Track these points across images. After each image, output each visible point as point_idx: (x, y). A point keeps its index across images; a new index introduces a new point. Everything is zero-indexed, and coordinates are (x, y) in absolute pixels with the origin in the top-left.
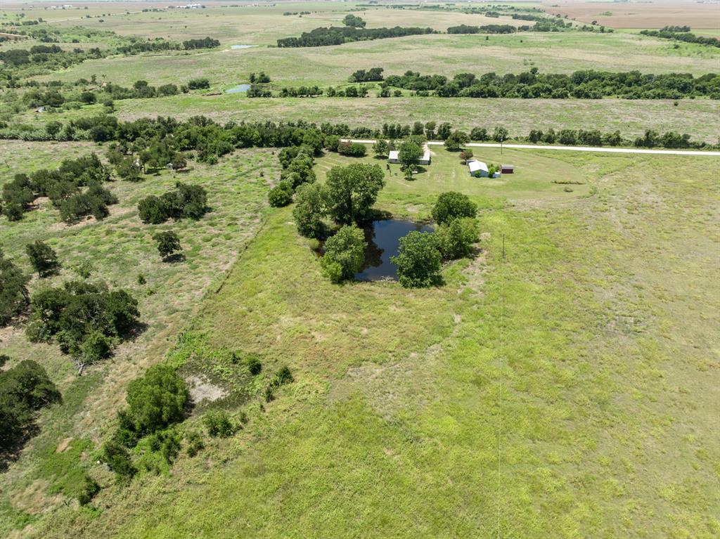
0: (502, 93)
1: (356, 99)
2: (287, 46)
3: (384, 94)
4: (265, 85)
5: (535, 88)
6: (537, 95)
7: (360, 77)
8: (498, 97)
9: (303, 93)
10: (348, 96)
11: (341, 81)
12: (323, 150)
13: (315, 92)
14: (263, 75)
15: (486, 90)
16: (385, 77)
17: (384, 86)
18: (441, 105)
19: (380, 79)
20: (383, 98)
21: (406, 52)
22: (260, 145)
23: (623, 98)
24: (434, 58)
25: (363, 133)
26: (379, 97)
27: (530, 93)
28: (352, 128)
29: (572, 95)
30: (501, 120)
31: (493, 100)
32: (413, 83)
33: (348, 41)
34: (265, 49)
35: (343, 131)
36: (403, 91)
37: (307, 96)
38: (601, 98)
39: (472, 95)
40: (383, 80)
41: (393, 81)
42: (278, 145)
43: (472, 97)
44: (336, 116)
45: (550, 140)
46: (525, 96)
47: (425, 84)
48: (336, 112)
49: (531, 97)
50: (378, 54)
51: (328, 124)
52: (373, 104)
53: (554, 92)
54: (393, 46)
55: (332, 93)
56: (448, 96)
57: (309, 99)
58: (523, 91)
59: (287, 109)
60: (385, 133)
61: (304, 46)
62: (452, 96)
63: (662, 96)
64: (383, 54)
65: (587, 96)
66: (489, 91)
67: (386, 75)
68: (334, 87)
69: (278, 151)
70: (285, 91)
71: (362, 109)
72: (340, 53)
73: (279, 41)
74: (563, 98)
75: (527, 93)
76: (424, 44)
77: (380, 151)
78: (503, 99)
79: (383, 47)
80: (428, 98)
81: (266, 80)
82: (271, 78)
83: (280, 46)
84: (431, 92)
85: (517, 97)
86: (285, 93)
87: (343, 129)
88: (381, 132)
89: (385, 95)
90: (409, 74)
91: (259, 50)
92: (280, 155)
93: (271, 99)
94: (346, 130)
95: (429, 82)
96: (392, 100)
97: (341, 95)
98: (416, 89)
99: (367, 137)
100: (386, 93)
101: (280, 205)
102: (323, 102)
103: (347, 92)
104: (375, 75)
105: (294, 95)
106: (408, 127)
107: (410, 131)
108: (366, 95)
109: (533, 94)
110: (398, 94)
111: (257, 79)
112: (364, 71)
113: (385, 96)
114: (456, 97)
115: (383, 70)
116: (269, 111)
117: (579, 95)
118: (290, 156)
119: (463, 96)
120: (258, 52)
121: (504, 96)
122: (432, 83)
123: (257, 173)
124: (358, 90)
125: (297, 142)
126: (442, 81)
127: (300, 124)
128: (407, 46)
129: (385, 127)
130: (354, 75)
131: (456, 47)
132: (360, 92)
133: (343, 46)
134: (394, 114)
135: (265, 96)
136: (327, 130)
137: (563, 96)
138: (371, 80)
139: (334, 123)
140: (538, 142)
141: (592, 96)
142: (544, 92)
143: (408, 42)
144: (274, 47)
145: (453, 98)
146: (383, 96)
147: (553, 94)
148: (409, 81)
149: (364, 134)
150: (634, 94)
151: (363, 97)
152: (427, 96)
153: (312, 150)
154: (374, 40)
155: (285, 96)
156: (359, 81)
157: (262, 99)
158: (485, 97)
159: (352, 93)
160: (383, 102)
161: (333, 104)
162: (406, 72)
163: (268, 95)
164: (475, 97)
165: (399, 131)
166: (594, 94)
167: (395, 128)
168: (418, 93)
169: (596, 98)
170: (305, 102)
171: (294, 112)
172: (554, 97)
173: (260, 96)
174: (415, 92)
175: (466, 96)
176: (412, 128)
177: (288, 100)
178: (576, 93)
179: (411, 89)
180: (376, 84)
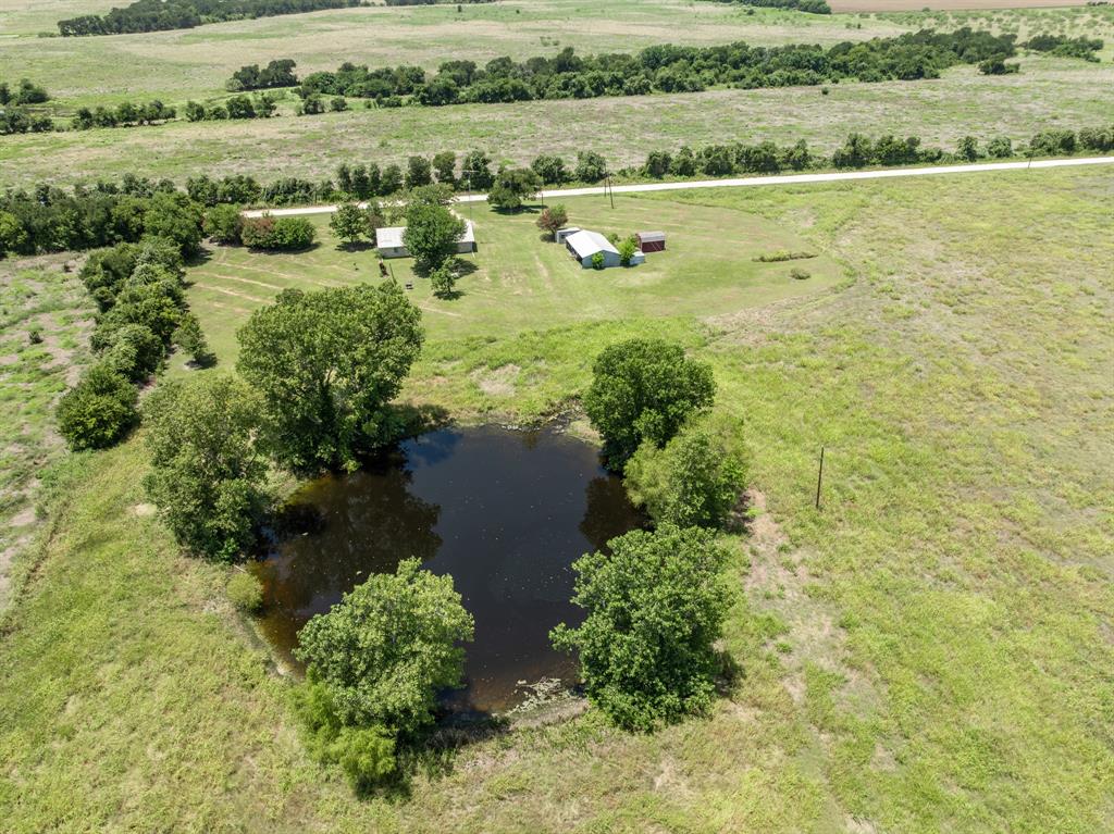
0: (538, 91)
1: (253, 121)
2: (80, 33)
3: (311, 107)
4: (38, 106)
5: (595, 79)
6: (599, 92)
7: (249, 78)
8: (531, 99)
9: (129, 116)
10: (233, 116)
11: (214, 89)
12: (205, 244)
13: (157, 114)
14: (28, 87)
15: (508, 87)
16: (300, 79)
17: (304, 95)
18: (434, 121)
19: (292, 82)
20: (310, 117)
21: (325, 34)
22: (27, 250)
23: (736, 87)
24: (382, 42)
25: (292, 192)
26: (300, 114)
27: (587, 88)
28: (265, 183)
29: (656, 87)
30: (564, 140)
31: (527, 105)
32: (364, 85)
33: (208, 21)
34: (34, 40)
35: (242, 192)
36: (349, 100)
37: (141, 123)
38: (703, 90)
39: (484, 98)
40: (299, 84)
41: (322, 83)
42: (79, 242)
43: (485, 102)
44: (218, 158)
45: (686, 170)
46: (580, 94)
47: (387, 85)
48: (216, 152)
49: (589, 96)
50: (274, 40)
51: (204, 180)
52: (294, 128)
53: (627, 84)
54: (298, 26)
55: (198, 114)
56: (439, 104)
57: (148, 130)
58: (574, 86)
59: (96, 152)
60: (346, 186)
61: (119, 31)
62: (448, 103)
63: (794, 81)
64: (283, 39)
65: (682, 88)
66: (515, 89)
67: (302, 72)
68: (199, 101)
69: (79, 261)
70: (85, 114)
71: (272, 142)
72: (195, 42)
73: (62, 24)
74: (642, 94)
75: (583, 88)
76: (355, 21)
77: (351, 232)
78: (542, 102)
79: (279, 28)
80: (401, 110)
81: (40, 98)
82: (50, 92)
83: (65, 34)
84: (405, 99)
85: (566, 96)
86: (86, 119)
87: (243, 188)
88: (336, 187)
89: (313, 109)
90: (348, 68)
91: (20, 42)
92: (86, 273)
93: (54, 134)
94: (250, 188)
95: (394, 80)
96: (329, 118)
97: (218, 115)
98: (373, 95)
99: (306, 201)
100: (315, 105)
101: (101, 444)
102: (179, 134)
103: (231, 108)
104: (281, 75)
105: (109, 122)
106: (394, 170)
107: (401, 178)
108: (274, 113)
109: (593, 89)
110: (339, 107)
111: (15, 96)
112: (256, 66)
113: (315, 112)
114: (455, 103)
115: (294, 65)
116: (48, 163)
117: (667, 86)
118: (114, 274)
119: (467, 101)
120: (18, 46)
121: (542, 96)
122: (399, 82)
123: (21, 334)
124: (253, 104)
125: (131, 233)
126: (418, 77)
127: (131, 185)
128: (324, 26)
129: (344, 173)
130: (237, 76)
131: (414, 24)
132: (259, 108)
133: (199, 30)
134: (345, 145)
135: (37, 129)
136: (205, 194)
137: (642, 90)
138: (274, 86)
139: (217, 175)
140: (665, 176)
141: (688, 86)
142: (611, 84)
143: (322, 19)
144: (52, 36)
145: (452, 107)
146: (308, 112)
147: (625, 87)
148: (352, 82)
149: (297, 194)
150: (753, 80)
151: (268, 117)
152: (399, 105)
153: (175, 251)
154: (259, 19)
155: (87, 126)
156: (249, 88)
157: (30, 137)
158: (509, 101)
159: (242, 111)
160: (313, 123)
161: (205, 136)
162: (340, 66)
163: (44, 126)
164: (491, 102)
165: (376, 180)
166: (692, 83)
167: (367, 175)
168: (379, 102)
169: (696, 90)
170: (137, 136)
171: (115, 158)
172: (629, 93)
173: (23, 130)
174: (372, 100)
175: (474, 102)
176: (405, 170)
177: (96, 134)
178: (662, 84)
179: (360, 96)
180: (288, 91)
